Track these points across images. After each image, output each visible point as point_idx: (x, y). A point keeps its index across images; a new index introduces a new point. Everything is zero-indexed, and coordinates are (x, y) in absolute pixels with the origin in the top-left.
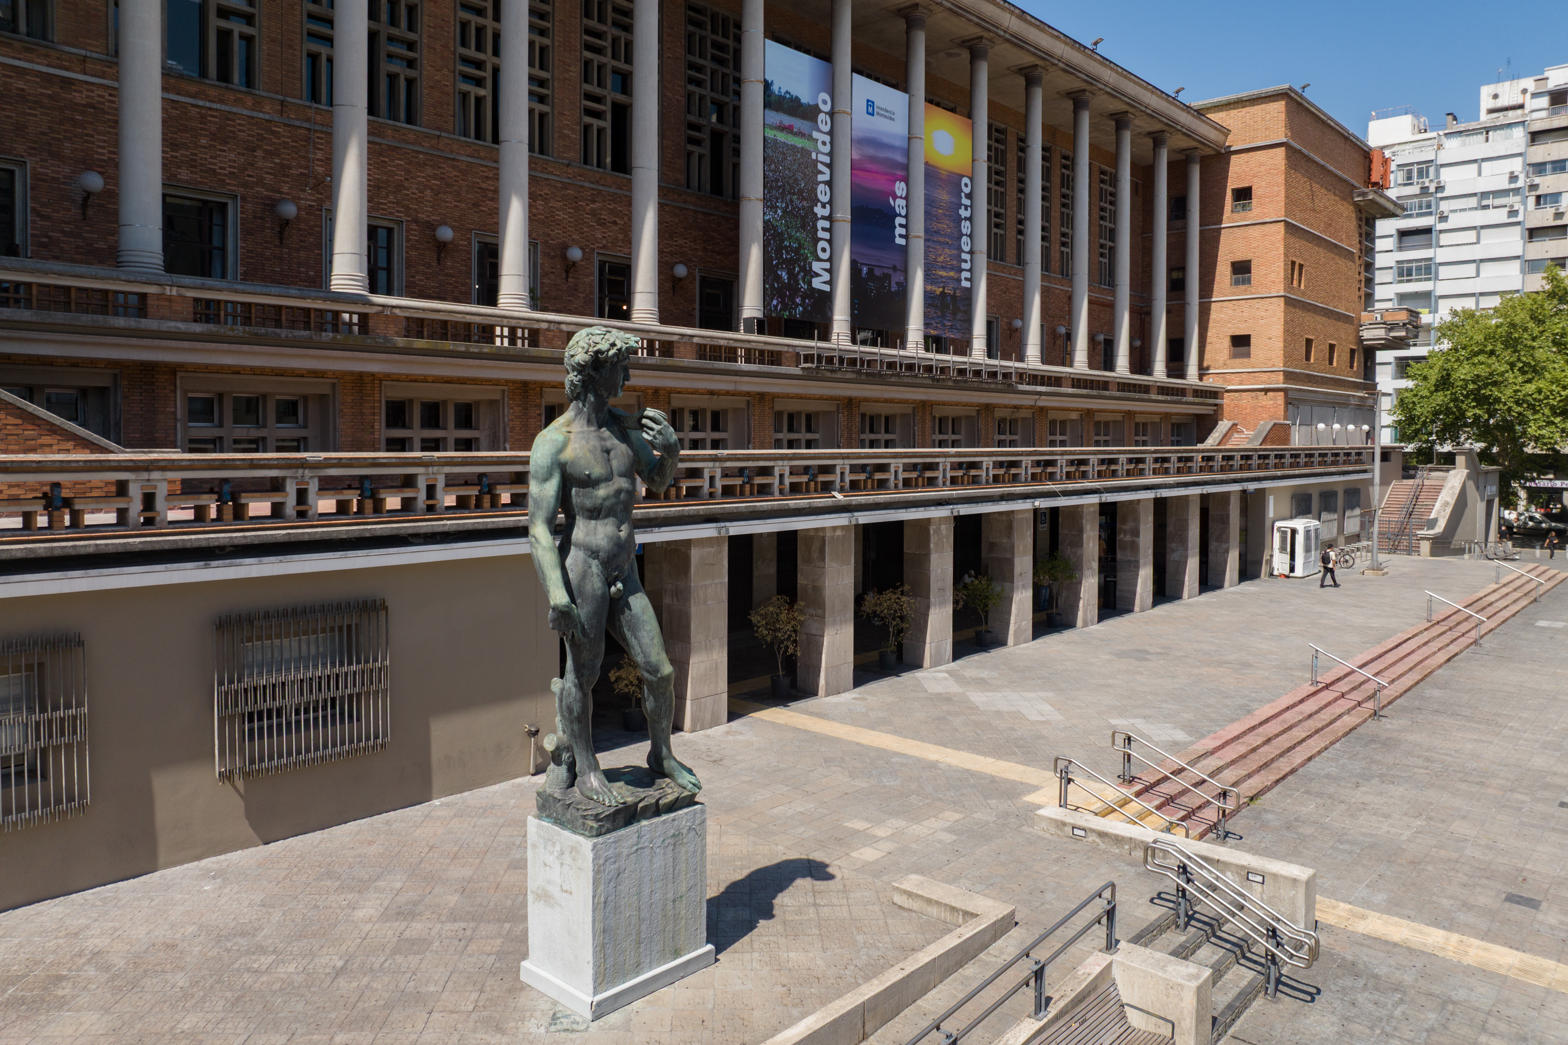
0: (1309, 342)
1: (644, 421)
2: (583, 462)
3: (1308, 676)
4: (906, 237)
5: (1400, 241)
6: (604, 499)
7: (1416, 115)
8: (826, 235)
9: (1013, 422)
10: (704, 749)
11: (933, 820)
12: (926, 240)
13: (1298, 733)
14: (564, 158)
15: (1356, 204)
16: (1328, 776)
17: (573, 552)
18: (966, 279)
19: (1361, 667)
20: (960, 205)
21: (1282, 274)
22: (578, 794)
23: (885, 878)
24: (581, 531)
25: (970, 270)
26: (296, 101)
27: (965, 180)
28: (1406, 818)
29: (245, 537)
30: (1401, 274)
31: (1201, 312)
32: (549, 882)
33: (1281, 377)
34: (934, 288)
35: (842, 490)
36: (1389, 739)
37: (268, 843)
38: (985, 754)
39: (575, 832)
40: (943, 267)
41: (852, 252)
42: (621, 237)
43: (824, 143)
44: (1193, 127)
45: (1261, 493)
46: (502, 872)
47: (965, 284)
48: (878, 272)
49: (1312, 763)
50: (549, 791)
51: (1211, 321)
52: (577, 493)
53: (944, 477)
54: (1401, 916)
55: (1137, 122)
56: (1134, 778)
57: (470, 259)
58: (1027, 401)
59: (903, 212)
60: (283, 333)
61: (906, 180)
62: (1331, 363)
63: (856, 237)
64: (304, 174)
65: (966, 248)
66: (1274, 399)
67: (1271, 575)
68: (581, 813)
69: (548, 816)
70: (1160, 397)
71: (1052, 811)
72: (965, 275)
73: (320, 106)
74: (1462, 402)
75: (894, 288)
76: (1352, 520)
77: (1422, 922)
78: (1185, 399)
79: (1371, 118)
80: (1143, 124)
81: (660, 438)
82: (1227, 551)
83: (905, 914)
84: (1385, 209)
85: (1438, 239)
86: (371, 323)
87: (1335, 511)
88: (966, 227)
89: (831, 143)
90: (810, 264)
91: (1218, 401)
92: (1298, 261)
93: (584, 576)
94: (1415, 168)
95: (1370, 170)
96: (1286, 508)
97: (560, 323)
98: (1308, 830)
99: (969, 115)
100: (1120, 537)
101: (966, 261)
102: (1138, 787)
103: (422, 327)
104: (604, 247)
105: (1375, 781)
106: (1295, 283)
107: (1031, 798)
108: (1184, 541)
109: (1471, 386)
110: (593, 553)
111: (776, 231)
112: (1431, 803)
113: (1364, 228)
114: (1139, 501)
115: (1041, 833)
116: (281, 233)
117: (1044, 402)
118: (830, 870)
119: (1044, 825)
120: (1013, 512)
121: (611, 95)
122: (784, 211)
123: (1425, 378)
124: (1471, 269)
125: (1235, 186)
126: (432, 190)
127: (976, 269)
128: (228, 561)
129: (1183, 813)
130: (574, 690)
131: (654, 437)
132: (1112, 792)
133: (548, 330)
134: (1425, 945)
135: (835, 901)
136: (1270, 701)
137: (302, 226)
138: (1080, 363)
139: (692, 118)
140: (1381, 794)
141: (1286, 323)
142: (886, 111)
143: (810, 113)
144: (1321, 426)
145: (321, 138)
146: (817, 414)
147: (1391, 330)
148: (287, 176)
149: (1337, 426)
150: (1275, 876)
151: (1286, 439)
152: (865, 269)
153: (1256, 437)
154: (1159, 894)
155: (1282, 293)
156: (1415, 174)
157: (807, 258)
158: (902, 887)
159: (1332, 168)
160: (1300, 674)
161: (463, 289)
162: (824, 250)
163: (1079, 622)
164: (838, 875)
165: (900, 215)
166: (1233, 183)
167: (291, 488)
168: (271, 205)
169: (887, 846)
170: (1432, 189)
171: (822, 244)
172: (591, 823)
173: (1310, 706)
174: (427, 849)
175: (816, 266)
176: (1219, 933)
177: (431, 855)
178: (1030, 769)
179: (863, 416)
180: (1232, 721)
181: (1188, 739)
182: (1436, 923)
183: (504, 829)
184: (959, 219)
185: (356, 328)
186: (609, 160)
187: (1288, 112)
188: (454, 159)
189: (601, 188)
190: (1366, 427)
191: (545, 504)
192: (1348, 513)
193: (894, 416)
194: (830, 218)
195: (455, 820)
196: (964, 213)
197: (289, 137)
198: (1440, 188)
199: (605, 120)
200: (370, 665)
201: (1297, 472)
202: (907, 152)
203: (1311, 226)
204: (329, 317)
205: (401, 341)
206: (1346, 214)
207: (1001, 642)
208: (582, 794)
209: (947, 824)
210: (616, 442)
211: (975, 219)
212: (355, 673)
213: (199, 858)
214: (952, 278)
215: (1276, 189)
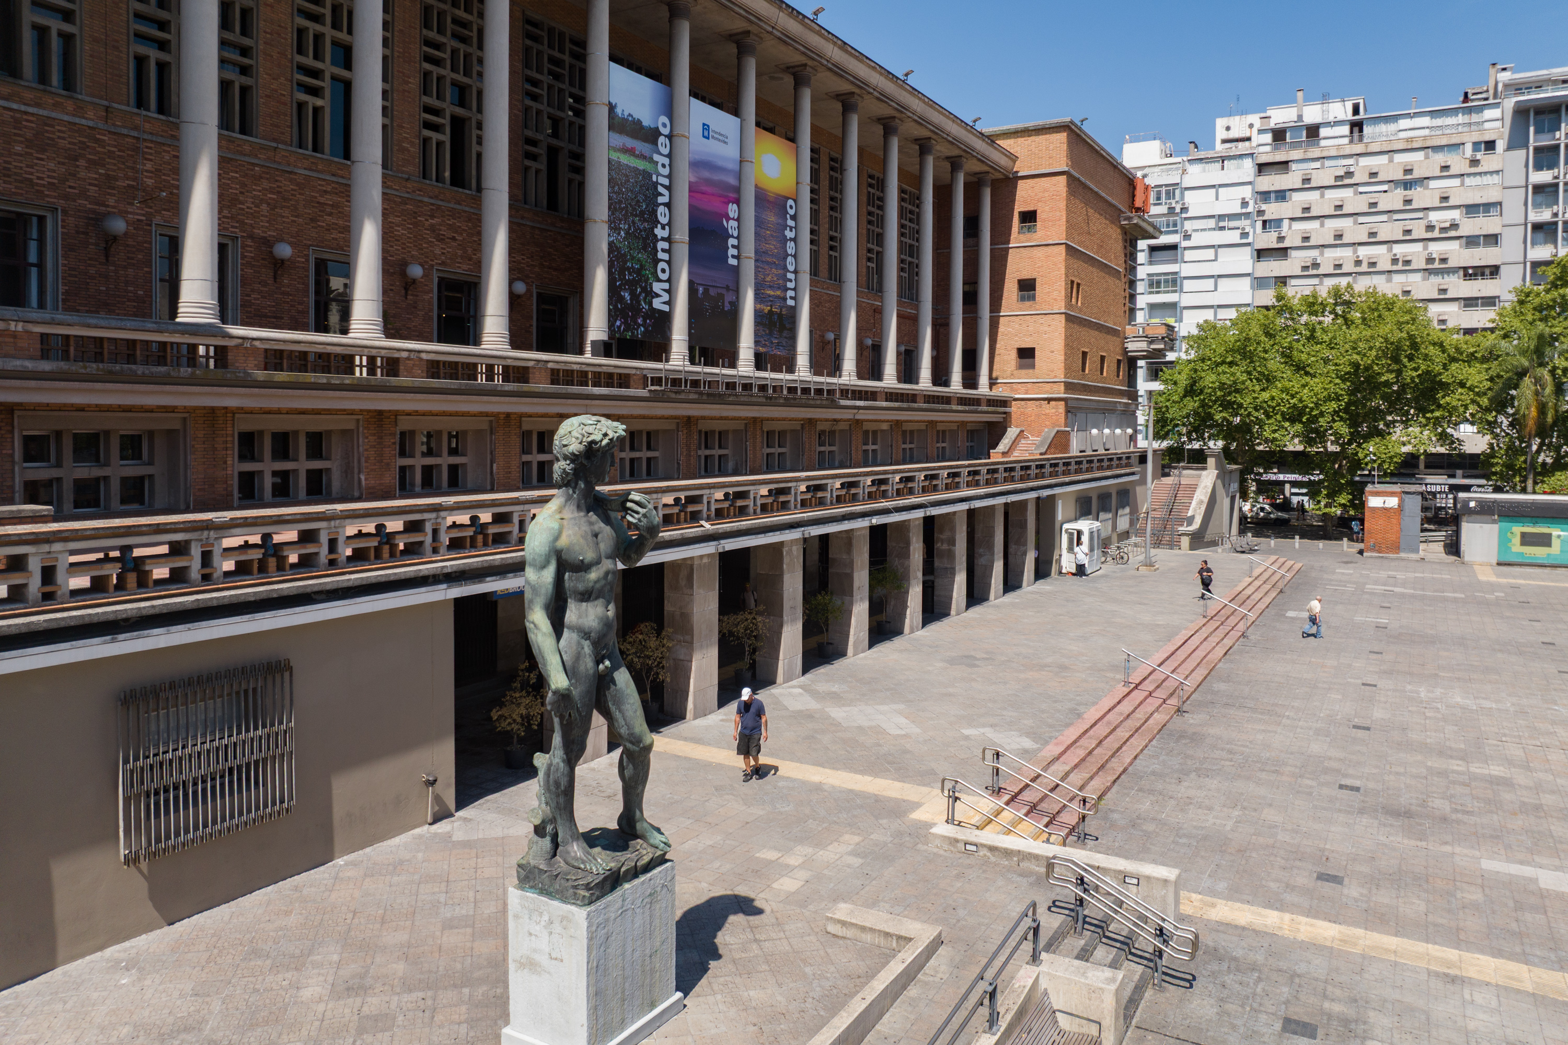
0: (1084, 354)
1: (629, 504)
2: (577, 548)
3: (1120, 676)
4: (737, 257)
5: (1151, 256)
6: (596, 582)
7: (1163, 141)
8: (665, 256)
9: (832, 433)
10: (594, 784)
11: (836, 844)
12: (756, 261)
13: (1122, 733)
14: (403, 172)
15: (1122, 227)
16: (1153, 773)
17: (566, 634)
18: (791, 298)
19: (1159, 666)
20: (786, 226)
21: (1063, 293)
22: (562, 864)
23: (811, 907)
24: (572, 614)
25: (794, 289)
26: (123, 107)
27: (790, 202)
28: (1225, 809)
29: (153, 607)
30: (1151, 285)
31: (991, 325)
32: (535, 951)
33: (1062, 387)
34: (762, 306)
35: (708, 519)
36: (1194, 733)
37: (172, 924)
38: (862, 772)
39: (565, 902)
40: (771, 287)
41: (690, 273)
42: (460, 252)
43: (664, 166)
44: (987, 153)
45: (1052, 498)
46: (438, 934)
47: (791, 303)
48: (712, 292)
49: (1137, 761)
50: (533, 862)
51: (1000, 334)
52: (570, 578)
53: (796, 500)
54: (1242, 901)
55: (938, 147)
56: (1000, 789)
57: (307, 276)
58: (847, 415)
59: (735, 234)
60: (140, 369)
61: (737, 202)
62: (1102, 373)
63: (694, 259)
64: (132, 186)
65: (791, 268)
66: (1056, 408)
67: (1060, 573)
68: (570, 883)
69: (531, 887)
70: (960, 408)
71: (943, 829)
72: (790, 293)
73: (149, 114)
74: (1211, 407)
75: (727, 307)
76: (1123, 519)
77: (1259, 905)
78: (980, 408)
79: (1125, 141)
80: (942, 149)
81: (644, 520)
82: (1025, 554)
83: (841, 942)
84: (1146, 232)
85: (1183, 255)
86: (230, 356)
87: (1110, 511)
88: (790, 248)
89: (670, 165)
90: (651, 284)
91: (1007, 410)
92: (1076, 280)
93: (578, 657)
94: (1164, 189)
95: (1134, 196)
96: (1072, 510)
97: (420, 352)
98: (1150, 827)
99: (792, 138)
100: (938, 545)
101: (790, 281)
102: (1007, 797)
103: (281, 358)
104: (443, 263)
105: (1193, 775)
106: (1074, 300)
107: (917, 815)
108: (990, 547)
109: (1219, 393)
110: (585, 634)
111: (619, 252)
112: (1242, 794)
113: (1129, 248)
114: (955, 513)
115: (935, 850)
116: (107, 250)
117: (861, 415)
118: (757, 904)
119: (938, 842)
120: (852, 530)
121: (450, 108)
122: (627, 233)
123: (1175, 383)
124: (1209, 284)
125: (1022, 209)
126: (269, 204)
127: (800, 289)
128: (135, 633)
129: (1046, 820)
130: (562, 765)
131: (639, 520)
132: (987, 804)
133: (408, 359)
134: (1266, 926)
135: (774, 935)
136: (1095, 704)
137: (130, 242)
138: (890, 378)
139: (529, 133)
140: (1200, 788)
141: (1066, 337)
142: (720, 134)
143: (652, 136)
144: (1095, 431)
145: (150, 148)
146: (657, 432)
147: (1151, 342)
148: (114, 188)
149: (1107, 431)
150: (1148, 878)
151: (1065, 447)
152: (701, 289)
153: (1042, 443)
154: (1054, 902)
155: (1063, 310)
156: (1164, 196)
157: (648, 279)
158: (836, 916)
159: (1103, 194)
160: (1112, 675)
161: (300, 308)
162: (663, 271)
163: (907, 629)
164: (767, 909)
165: (732, 236)
166: (1019, 207)
167: (196, 552)
168: (96, 220)
169: (803, 875)
170: (1178, 210)
171: (662, 265)
172: (583, 893)
173: (1126, 707)
174: (351, 915)
175: (657, 287)
176: (1107, 934)
177: (356, 921)
178: (907, 786)
179: (700, 431)
180: (1068, 725)
181: (1036, 746)
182: (1269, 905)
183: (422, 886)
184: (785, 240)
185: (212, 362)
186: (447, 174)
187: (1070, 143)
188: (291, 173)
189: (440, 203)
190: (1130, 431)
191: (543, 591)
192: (1120, 512)
193: (727, 432)
194: (668, 240)
195: (368, 880)
196: (789, 234)
197: (115, 146)
198: (1184, 209)
199: (444, 133)
200: (276, 728)
201: (1081, 478)
202: (739, 175)
203: (1087, 248)
204: (184, 350)
205: (260, 375)
206: (1114, 236)
207: (842, 654)
208: (567, 863)
209: (850, 848)
210: (602, 525)
211: (799, 240)
212: (261, 737)
213: (101, 948)
214: (778, 297)
215: (1058, 214)
